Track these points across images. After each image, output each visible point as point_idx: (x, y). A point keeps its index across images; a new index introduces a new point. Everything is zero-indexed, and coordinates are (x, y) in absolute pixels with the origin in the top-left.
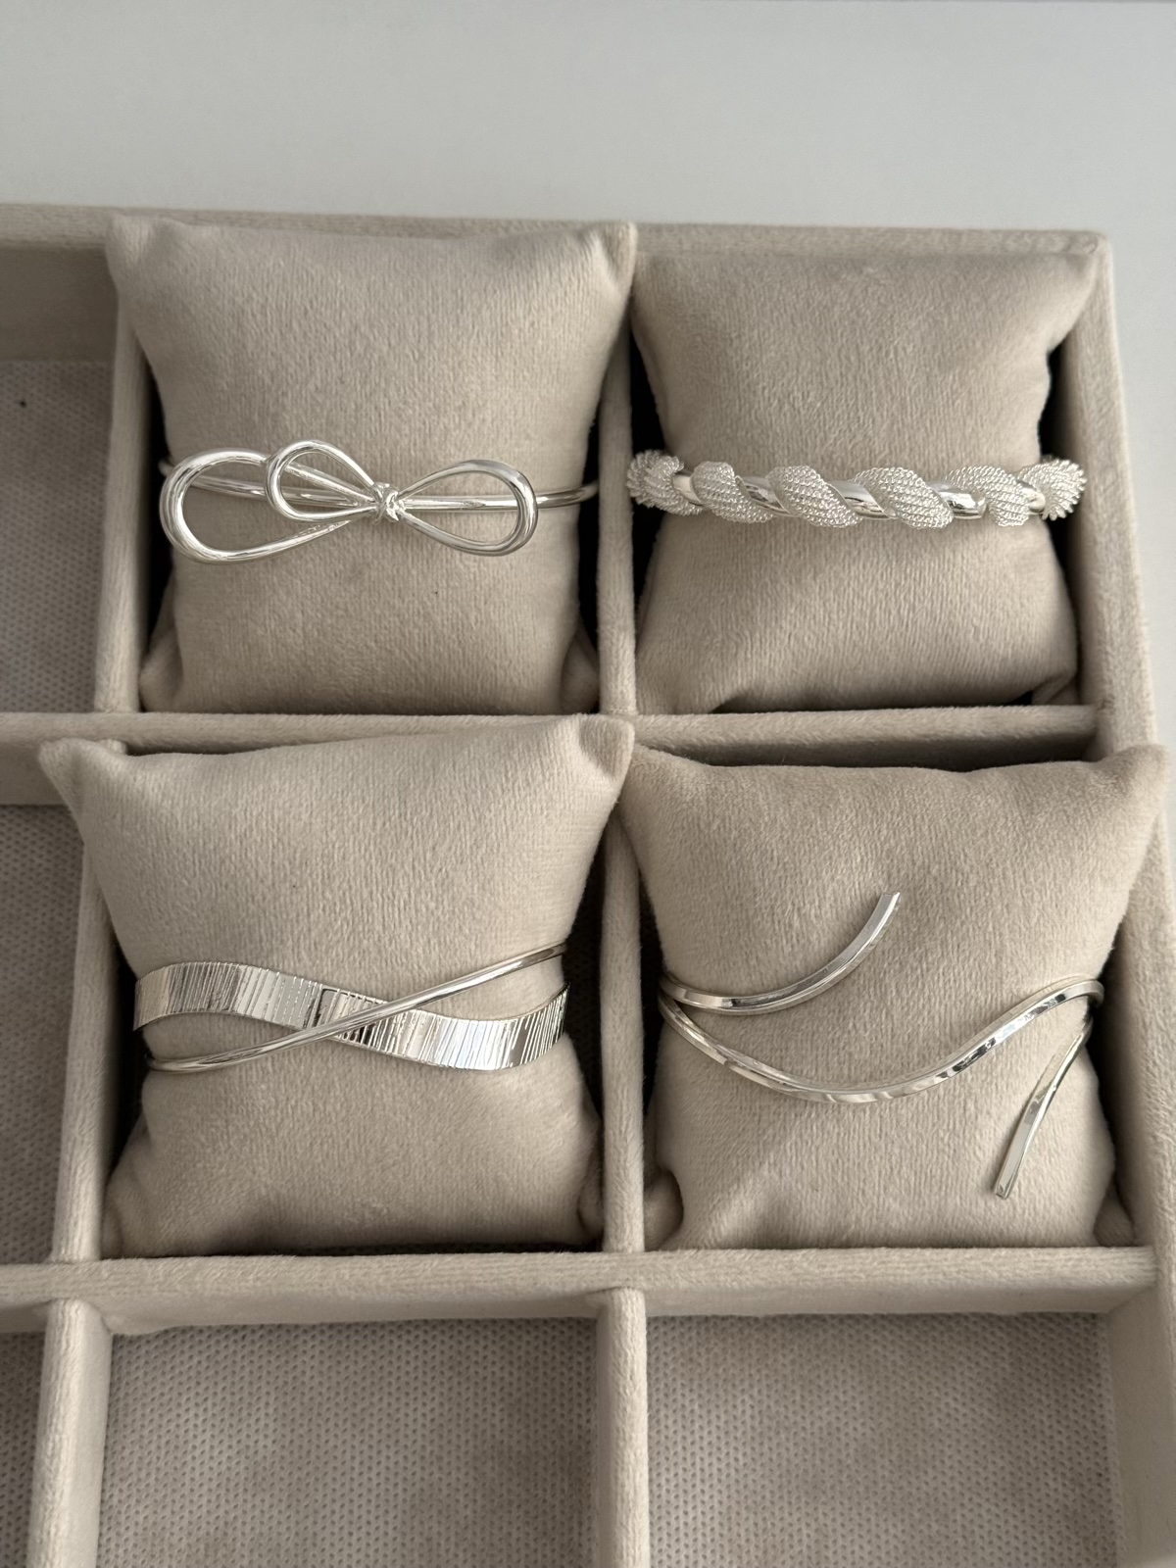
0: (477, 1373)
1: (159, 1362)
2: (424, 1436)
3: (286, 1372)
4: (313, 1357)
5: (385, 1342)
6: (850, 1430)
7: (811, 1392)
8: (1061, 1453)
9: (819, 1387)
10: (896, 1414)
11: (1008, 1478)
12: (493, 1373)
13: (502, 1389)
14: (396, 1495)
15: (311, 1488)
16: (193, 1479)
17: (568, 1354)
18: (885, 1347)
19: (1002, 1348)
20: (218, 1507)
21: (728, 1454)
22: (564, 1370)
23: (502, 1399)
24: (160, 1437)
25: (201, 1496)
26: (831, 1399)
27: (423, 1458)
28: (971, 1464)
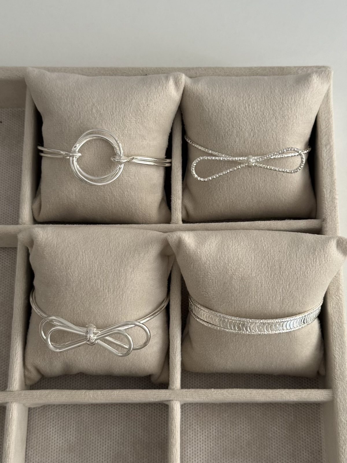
0: (134, 418)
1: (42, 414)
2: (118, 437)
3: (79, 418)
4: (86, 413)
5: (108, 409)
6: (244, 436)
7: (233, 425)
8: (308, 444)
9: (236, 424)
10: (259, 432)
11: (292, 451)
12: (139, 418)
13: (142, 423)
14: (110, 454)
15: (86, 452)
16: (52, 448)
17: (161, 413)
18: (256, 412)
19: (291, 413)
20: (59, 456)
21: (208, 443)
22: (160, 418)
23: (142, 426)
24: (42, 436)
25: (54, 453)
26: (239, 427)
27: (118, 443)
28: (281, 447)
